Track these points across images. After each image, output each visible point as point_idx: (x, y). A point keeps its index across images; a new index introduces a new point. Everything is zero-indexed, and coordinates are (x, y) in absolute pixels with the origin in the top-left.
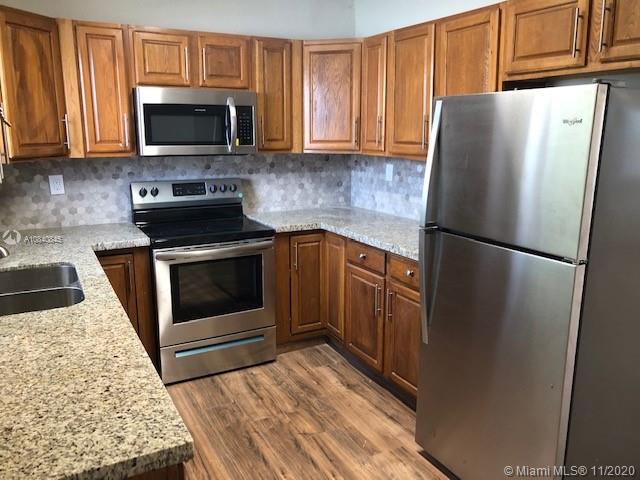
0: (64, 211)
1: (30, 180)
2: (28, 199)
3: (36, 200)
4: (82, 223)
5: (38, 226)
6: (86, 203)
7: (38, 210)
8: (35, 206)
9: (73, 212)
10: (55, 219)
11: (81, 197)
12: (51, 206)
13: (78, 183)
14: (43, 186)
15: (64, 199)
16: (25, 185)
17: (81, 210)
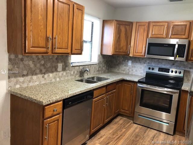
0: (130, 70)
1: (125, 61)
2: (123, 65)
3: (125, 66)
4: (134, 74)
5: (124, 72)
6: (136, 69)
7: (125, 68)
8: (124, 67)
9: (132, 70)
10: (128, 71)
11: (135, 67)
12: (128, 68)
13: (135, 63)
14: (127, 63)
15: (131, 67)
16: (124, 62)
17: (134, 70)
